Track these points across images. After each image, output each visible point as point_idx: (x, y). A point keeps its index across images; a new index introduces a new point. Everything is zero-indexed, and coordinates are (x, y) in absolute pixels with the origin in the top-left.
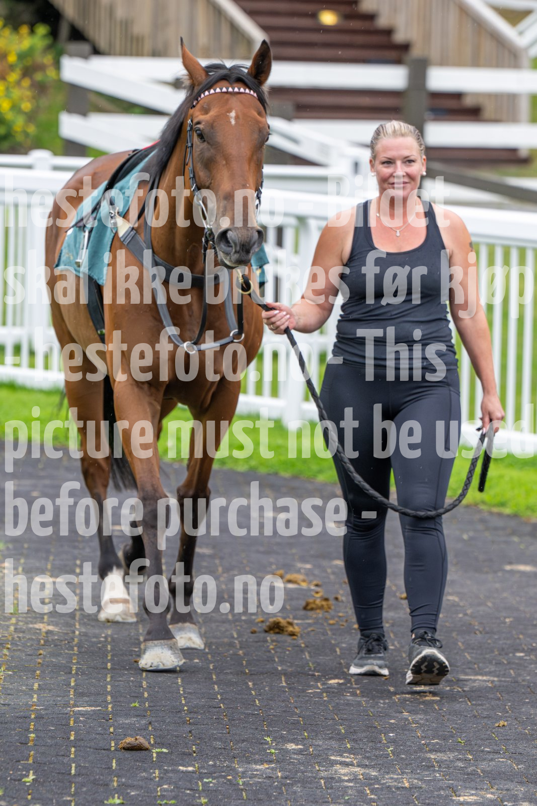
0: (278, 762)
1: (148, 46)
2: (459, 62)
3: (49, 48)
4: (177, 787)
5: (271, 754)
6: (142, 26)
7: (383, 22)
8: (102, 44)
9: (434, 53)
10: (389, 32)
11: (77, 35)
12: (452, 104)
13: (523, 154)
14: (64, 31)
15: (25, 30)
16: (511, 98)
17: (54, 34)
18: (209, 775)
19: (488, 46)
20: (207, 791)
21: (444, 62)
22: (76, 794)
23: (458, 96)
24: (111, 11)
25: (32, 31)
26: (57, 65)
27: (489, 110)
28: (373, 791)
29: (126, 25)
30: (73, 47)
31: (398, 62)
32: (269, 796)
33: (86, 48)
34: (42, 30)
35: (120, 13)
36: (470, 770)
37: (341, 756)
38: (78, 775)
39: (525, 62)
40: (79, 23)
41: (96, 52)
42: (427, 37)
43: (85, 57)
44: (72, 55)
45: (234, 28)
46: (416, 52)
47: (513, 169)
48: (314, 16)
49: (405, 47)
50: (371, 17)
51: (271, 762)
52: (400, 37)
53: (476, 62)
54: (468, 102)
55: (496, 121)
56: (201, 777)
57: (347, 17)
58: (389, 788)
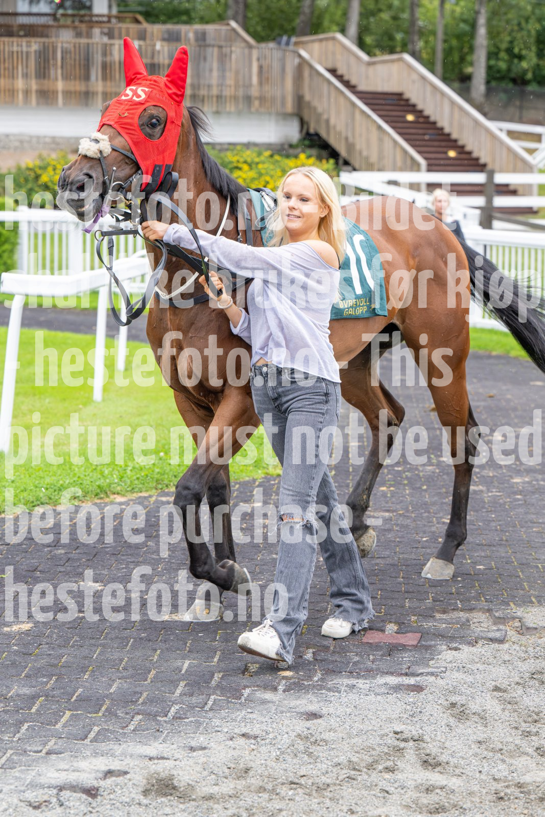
0: (437, 465)
1: (376, 167)
2: (507, 171)
3: (335, 168)
4: (395, 476)
6: (374, 158)
7: (475, 155)
8: (357, 166)
9: (497, 167)
10: (477, 159)
11: (346, 163)
12: (504, 189)
13: (535, 209)
14: (341, 162)
15: (324, 161)
16: (530, 186)
17: (337, 163)
18: (408, 471)
19: (519, 164)
20: (407, 478)
21: (501, 171)
22: (352, 480)
23: (507, 185)
24: (360, 153)
25: (328, 161)
26: (339, 176)
27: (520, 191)
28: (477, 478)
29: (367, 158)
30: (345, 168)
31: (482, 171)
32: (433, 480)
33: (350, 168)
34: (332, 161)
35: (365, 153)
36: (518, 468)
38: (353, 471)
39: (535, 170)
40: (347, 158)
41: (355, 170)
42: (494, 161)
43: (350, 172)
44: (345, 171)
45: (412, 159)
46: (489, 167)
47: (530, 216)
48: (446, 153)
49: (484, 165)
50: (470, 153)
51: (433, 465)
52: (482, 161)
53: (514, 170)
54: (512, 188)
55: (523, 195)
56: (404, 472)
57: (460, 153)
58: (484, 476)
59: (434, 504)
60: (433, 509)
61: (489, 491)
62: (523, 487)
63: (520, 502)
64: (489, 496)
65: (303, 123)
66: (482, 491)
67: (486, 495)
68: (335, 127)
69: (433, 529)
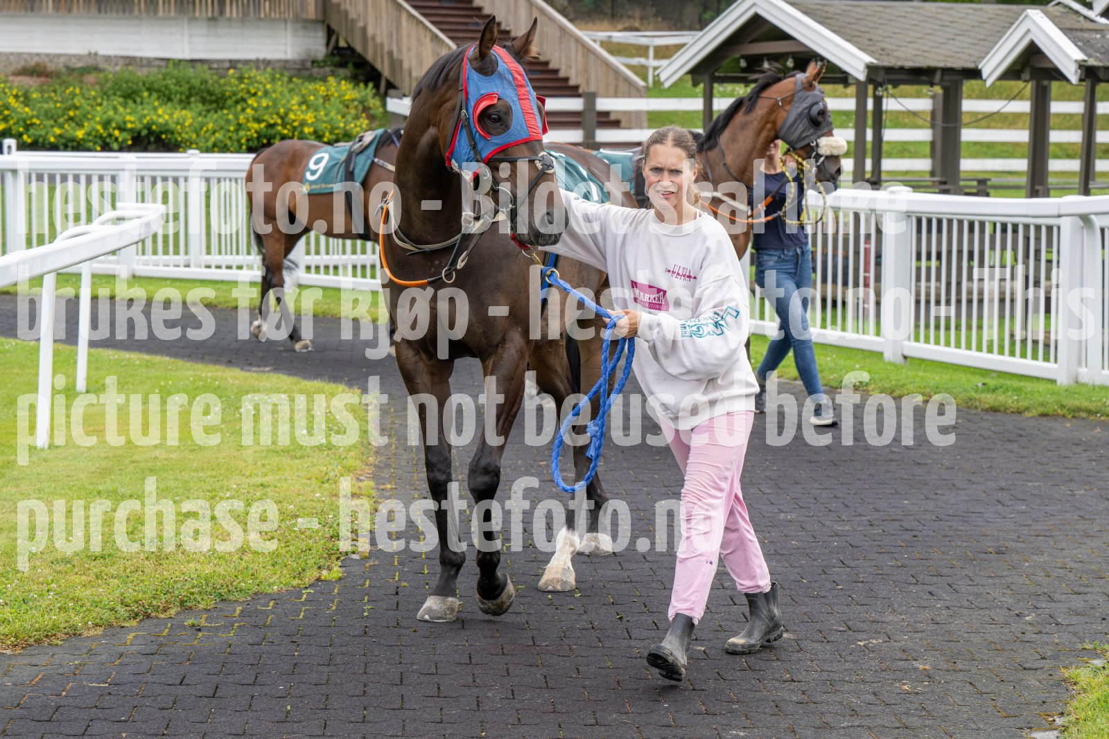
2: (607, 96)
3: (375, 95)
7: (562, 74)
9: (597, 90)
10: (566, 79)
11: (391, 86)
12: (604, 119)
14: (383, 84)
17: (377, 86)
19: (623, 86)
24: (410, 72)
25: (366, 85)
26: (384, 105)
27: (624, 121)
30: (391, 92)
31: (575, 96)
33: (397, 93)
34: (371, 85)
35: (416, 73)
40: (392, 80)
41: (404, 95)
42: (587, 81)
43: (401, 98)
44: (392, 97)
46: (586, 90)
49: (576, 87)
50: (556, 71)
52: (572, 82)
53: (616, 95)
54: (612, 117)
55: (630, 128)
65: (330, 32)
68: (373, 38)
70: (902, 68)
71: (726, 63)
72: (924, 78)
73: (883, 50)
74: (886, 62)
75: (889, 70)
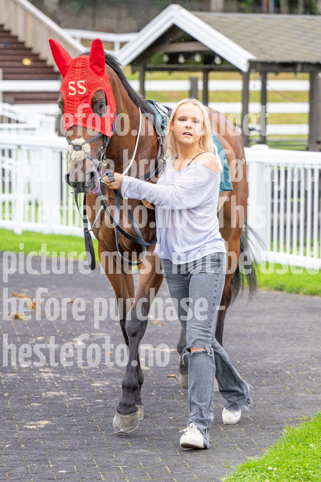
0: (18, 372)
5: (15, 369)
28: (58, 383)
31: (56, 79)
32: (15, 387)
36: (98, 372)
37: (44, 369)
48: (21, 61)
50: (44, 61)
51: (15, 372)
57: (34, 61)
58: (65, 381)
59: (16, 410)
60: (15, 416)
61: (69, 396)
62: (103, 391)
63: (101, 406)
64: (70, 401)
66: (62, 396)
67: (67, 400)
69: (15, 436)
70: (273, 63)
71: (154, 58)
72: (290, 69)
73: (261, 49)
74: (263, 58)
75: (264, 64)
